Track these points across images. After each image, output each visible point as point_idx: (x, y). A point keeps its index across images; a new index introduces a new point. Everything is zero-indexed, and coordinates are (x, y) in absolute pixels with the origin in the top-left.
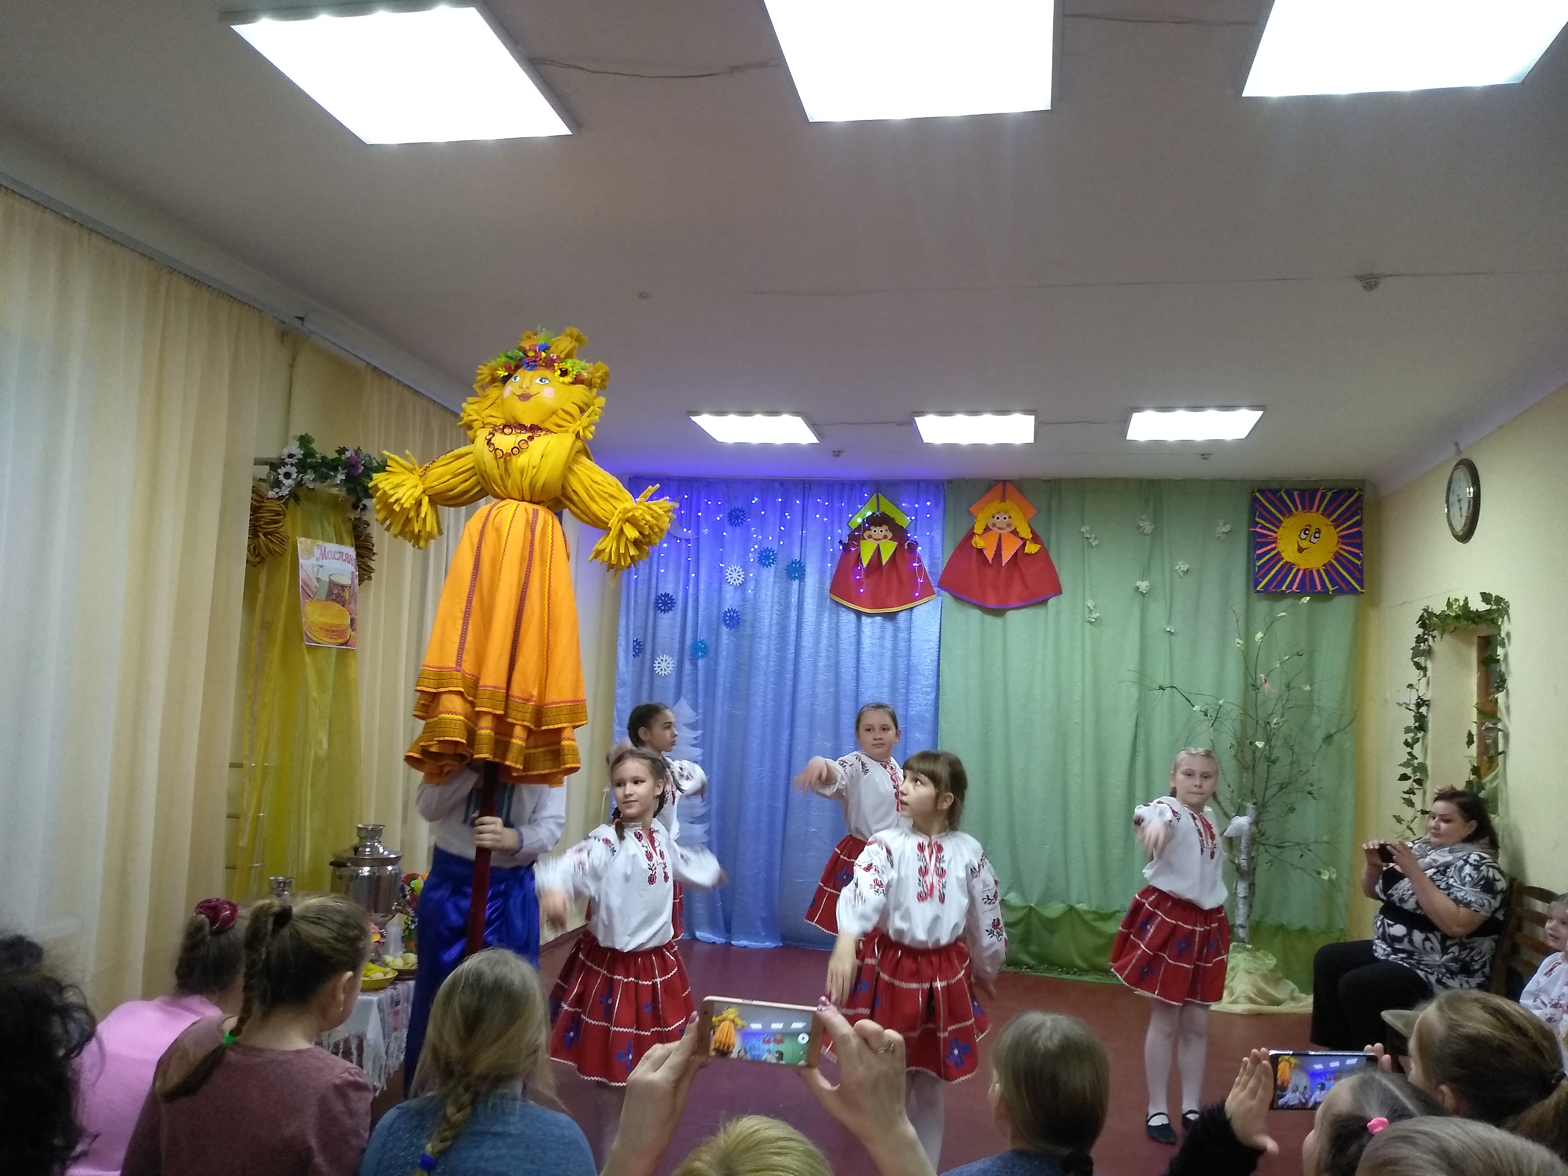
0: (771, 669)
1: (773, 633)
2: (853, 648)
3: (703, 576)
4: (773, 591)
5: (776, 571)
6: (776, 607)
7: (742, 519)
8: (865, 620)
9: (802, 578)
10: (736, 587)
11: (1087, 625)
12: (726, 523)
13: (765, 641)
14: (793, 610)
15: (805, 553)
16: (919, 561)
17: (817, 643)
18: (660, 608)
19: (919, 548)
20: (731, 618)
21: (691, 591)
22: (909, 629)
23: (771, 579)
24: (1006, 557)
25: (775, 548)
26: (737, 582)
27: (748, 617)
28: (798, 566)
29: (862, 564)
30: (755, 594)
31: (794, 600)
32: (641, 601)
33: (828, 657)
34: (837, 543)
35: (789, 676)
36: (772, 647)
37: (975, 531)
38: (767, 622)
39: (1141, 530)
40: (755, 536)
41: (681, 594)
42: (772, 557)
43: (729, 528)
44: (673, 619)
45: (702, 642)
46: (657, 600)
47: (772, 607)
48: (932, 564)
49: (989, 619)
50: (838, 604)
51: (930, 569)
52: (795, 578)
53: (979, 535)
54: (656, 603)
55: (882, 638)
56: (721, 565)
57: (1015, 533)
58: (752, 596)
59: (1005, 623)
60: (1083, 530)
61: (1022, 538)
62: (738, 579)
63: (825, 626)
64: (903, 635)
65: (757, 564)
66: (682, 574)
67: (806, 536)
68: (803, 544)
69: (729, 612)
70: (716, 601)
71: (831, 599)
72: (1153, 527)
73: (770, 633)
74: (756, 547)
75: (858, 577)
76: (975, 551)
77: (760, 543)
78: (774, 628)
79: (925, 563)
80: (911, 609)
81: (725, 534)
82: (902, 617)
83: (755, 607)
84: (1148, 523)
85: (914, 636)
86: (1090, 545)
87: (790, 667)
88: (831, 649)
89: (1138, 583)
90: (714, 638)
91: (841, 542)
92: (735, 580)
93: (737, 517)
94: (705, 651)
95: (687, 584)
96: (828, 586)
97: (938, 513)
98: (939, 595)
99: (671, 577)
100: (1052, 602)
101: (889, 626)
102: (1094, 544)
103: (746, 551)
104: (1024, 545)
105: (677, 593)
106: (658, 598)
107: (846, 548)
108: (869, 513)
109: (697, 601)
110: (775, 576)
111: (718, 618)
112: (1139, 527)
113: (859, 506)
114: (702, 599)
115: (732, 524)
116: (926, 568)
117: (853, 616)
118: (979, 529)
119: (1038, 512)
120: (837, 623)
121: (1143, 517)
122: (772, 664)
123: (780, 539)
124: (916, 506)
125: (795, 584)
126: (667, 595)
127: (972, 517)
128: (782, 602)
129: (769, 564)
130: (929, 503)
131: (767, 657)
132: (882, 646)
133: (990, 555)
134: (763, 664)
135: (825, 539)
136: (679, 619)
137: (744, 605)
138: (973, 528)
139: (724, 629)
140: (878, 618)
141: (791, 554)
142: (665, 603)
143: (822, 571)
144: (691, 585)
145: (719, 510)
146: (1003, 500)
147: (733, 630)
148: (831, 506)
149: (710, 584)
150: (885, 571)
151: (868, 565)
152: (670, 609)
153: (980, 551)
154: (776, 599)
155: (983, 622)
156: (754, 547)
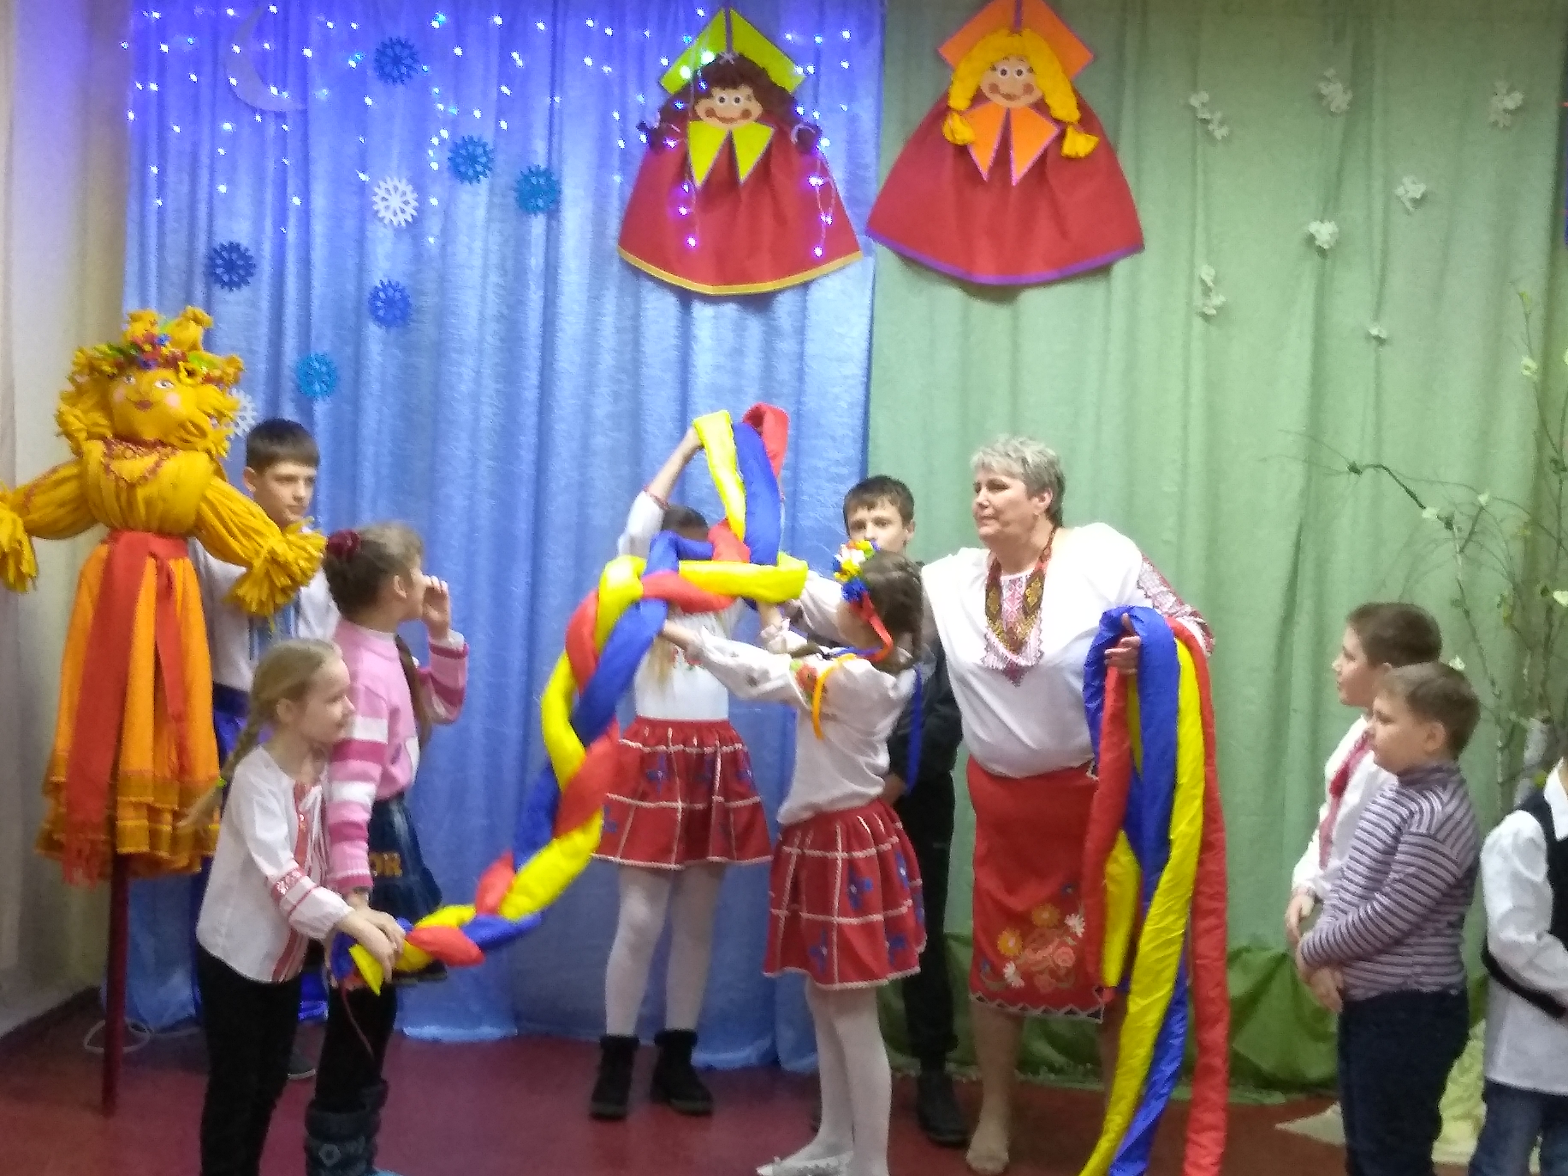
0: (485, 423)
1: (489, 339)
2: (670, 378)
3: (319, 202)
4: (486, 241)
5: (491, 190)
6: (494, 278)
7: (409, 67)
8: (702, 312)
9: (553, 212)
10: (398, 231)
11: (1198, 322)
12: (370, 73)
13: (470, 361)
14: (533, 287)
15: (560, 151)
16: (824, 172)
17: (590, 364)
18: (218, 279)
19: (824, 143)
20: (389, 303)
21: (292, 234)
22: (801, 332)
23: (481, 213)
24: (1020, 166)
25: (488, 138)
26: (401, 217)
27: (428, 301)
28: (542, 181)
29: (691, 177)
30: (443, 247)
31: (536, 261)
32: (175, 260)
33: (616, 397)
34: (633, 129)
35: (528, 439)
36: (487, 371)
37: (952, 103)
38: (473, 313)
39: (1324, 103)
40: (441, 107)
41: (267, 248)
42: (483, 160)
43: (378, 86)
44: (254, 304)
45: (322, 360)
46: (211, 259)
47: (485, 276)
48: (855, 179)
49: (981, 308)
50: (637, 273)
51: (848, 191)
52: (536, 210)
53: (961, 113)
54: (211, 265)
55: (738, 352)
56: (363, 177)
57: (1041, 107)
58: (435, 251)
59: (1016, 318)
60: (1194, 101)
61: (1057, 122)
62: (403, 211)
63: (608, 322)
64: (786, 346)
65: (446, 175)
66: (269, 196)
67: (561, 111)
68: (556, 128)
69: (384, 288)
70: (351, 264)
71: (623, 262)
72: (1349, 96)
73: (481, 340)
74: (444, 133)
75: (683, 211)
76: (950, 151)
77: (453, 124)
78: (492, 327)
79: (838, 175)
80: (806, 285)
81: (368, 101)
82: (785, 305)
83: (442, 279)
84: (1339, 86)
85: (811, 348)
86: (1209, 135)
87: (529, 417)
88: (624, 377)
89: (1314, 227)
90: (349, 350)
91: (642, 127)
92: (395, 214)
93: (397, 61)
94: (331, 381)
95: (281, 220)
96: (614, 227)
97: (869, 57)
98: (869, 252)
99: (244, 203)
100: (1121, 268)
101: (754, 325)
102: (1220, 133)
103: (420, 143)
104: (1061, 137)
105: (258, 243)
106: (214, 254)
107: (655, 139)
108: (708, 57)
109: (306, 262)
110: (490, 206)
111: (359, 301)
112: (1320, 97)
113: (687, 39)
114: (318, 255)
115: (384, 76)
116: (841, 190)
117: (671, 301)
118: (959, 99)
119: (1096, 58)
120: (636, 317)
121: (1330, 72)
122: (487, 410)
123: (500, 114)
124: (818, 40)
125: (538, 224)
126: (234, 247)
127: (945, 67)
128: (509, 264)
129: (476, 177)
130: (846, 34)
131: (475, 397)
132: (737, 373)
133: (983, 159)
134: (464, 411)
135: (605, 118)
136: (265, 304)
137: (419, 271)
138: (946, 96)
139: (374, 331)
140: (730, 309)
141: (526, 149)
142: (230, 266)
143: (600, 195)
144: (292, 221)
145: (353, 42)
146: (1016, 27)
147: (394, 331)
148: (621, 36)
149: (336, 220)
150: (744, 196)
151: (708, 182)
152: (243, 281)
153: (963, 151)
154: (494, 259)
155: (965, 318)
156: (438, 135)
